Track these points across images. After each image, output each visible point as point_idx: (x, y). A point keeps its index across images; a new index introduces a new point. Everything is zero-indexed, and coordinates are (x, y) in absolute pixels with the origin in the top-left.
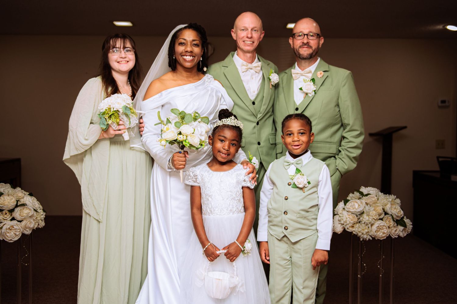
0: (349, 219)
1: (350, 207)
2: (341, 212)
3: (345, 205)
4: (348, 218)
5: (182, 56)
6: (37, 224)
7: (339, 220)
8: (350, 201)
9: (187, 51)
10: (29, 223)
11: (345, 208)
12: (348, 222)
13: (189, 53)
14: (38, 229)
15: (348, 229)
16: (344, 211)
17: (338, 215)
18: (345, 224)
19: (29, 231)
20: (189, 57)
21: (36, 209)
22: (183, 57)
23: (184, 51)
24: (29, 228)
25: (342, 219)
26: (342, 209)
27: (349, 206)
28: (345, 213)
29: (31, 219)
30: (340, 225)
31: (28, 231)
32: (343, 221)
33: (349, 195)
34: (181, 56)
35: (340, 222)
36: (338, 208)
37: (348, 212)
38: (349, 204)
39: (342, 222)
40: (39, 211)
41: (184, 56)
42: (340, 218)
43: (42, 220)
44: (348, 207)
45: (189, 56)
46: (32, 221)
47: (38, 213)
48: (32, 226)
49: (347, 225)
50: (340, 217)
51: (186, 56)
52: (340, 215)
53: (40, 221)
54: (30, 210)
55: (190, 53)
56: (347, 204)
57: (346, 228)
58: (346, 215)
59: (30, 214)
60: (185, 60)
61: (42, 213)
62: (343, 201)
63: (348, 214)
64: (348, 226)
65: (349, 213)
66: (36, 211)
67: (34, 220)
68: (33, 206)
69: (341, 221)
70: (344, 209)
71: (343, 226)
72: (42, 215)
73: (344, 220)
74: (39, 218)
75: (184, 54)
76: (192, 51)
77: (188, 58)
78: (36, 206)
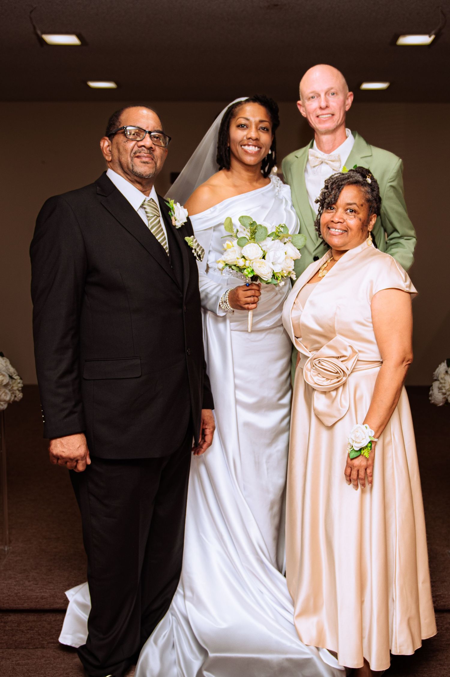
2: (442, 376)
3: (449, 366)
5: (241, 146)
6: (13, 395)
9: (249, 139)
10: (3, 394)
11: (449, 371)
13: (252, 142)
14: (14, 402)
16: (446, 376)
17: (438, 380)
19: (4, 405)
20: (254, 147)
21: (11, 375)
22: (243, 147)
23: (245, 138)
24: (4, 401)
25: (444, 387)
26: (444, 372)
28: (448, 378)
29: (7, 389)
30: (440, 394)
31: (2, 405)
32: (445, 389)
34: (240, 147)
35: (441, 391)
36: (439, 372)
39: (444, 391)
40: (16, 378)
41: (245, 145)
42: (440, 386)
43: (19, 390)
45: (253, 145)
46: (7, 391)
47: (14, 381)
48: (8, 398)
50: (441, 383)
51: (249, 145)
52: (441, 381)
53: (17, 392)
54: (4, 375)
55: (255, 142)
57: (449, 400)
59: (5, 382)
60: (246, 152)
61: (19, 381)
62: (445, 361)
66: (11, 377)
67: (10, 390)
68: (6, 371)
69: (442, 389)
70: (447, 372)
71: (445, 396)
72: (19, 383)
73: (447, 388)
74: (15, 388)
75: (246, 142)
76: (258, 138)
77: (252, 149)
78: (11, 371)
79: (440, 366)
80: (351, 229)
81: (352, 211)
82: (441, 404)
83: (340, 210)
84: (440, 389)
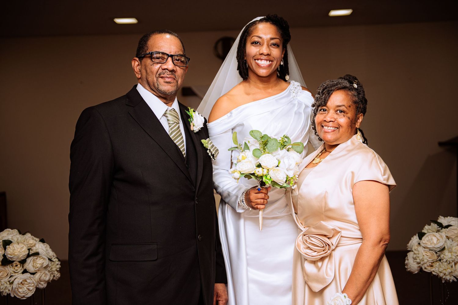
0: (427, 256)
1: (427, 242)
2: (416, 247)
3: (420, 238)
4: (425, 256)
5: (255, 60)
6: (52, 276)
7: (413, 258)
8: (426, 235)
9: (262, 54)
10: (44, 275)
11: (421, 243)
12: (426, 261)
13: (264, 57)
14: (53, 281)
15: (425, 268)
16: (419, 247)
17: (412, 251)
18: (422, 263)
19: (44, 284)
20: (265, 61)
21: (50, 258)
22: (256, 61)
23: (258, 53)
24: (44, 281)
25: (418, 257)
26: (417, 244)
27: (426, 240)
28: (421, 249)
29: (46, 270)
30: (415, 263)
31: (42, 285)
32: (419, 259)
33: (424, 227)
34: (253, 60)
35: (415, 261)
36: (412, 244)
37: (424, 248)
38: (425, 238)
39: (418, 261)
40: (54, 260)
41: (258, 60)
42: (415, 256)
43: (57, 271)
44: (424, 242)
46: (47, 272)
47: (53, 263)
48: (47, 279)
49: (424, 264)
50: (415, 254)
51: (261, 60)
52: (415, 252)
53: (56, 272)
54: (44, 259)
55: (266, 57)
56: (423, 238)
57: (423, 268)
58: (423, 251)
59: (45, 265)
60: (259, 65)
61: (57, 263)
62: (417, 235)
63: (424, 251)
64: (426, 265)
65: (426, 249)
66: (50, 260)
67: (49, 271)
68: (47, 255)
69: (416, 259)
70: (419, 244)
71: (419, 265)
72: (58, 264)
73: (421, 258)
74: (54, 269)
75: (259, 57)
76: (269, 53)
77: (264, 63)
78: (50, 254)
79: (412, 238)
80: (342, 126)
81: (341, 111)
82: (416, 272)
83: (332, 112)
84: (415, 259)
